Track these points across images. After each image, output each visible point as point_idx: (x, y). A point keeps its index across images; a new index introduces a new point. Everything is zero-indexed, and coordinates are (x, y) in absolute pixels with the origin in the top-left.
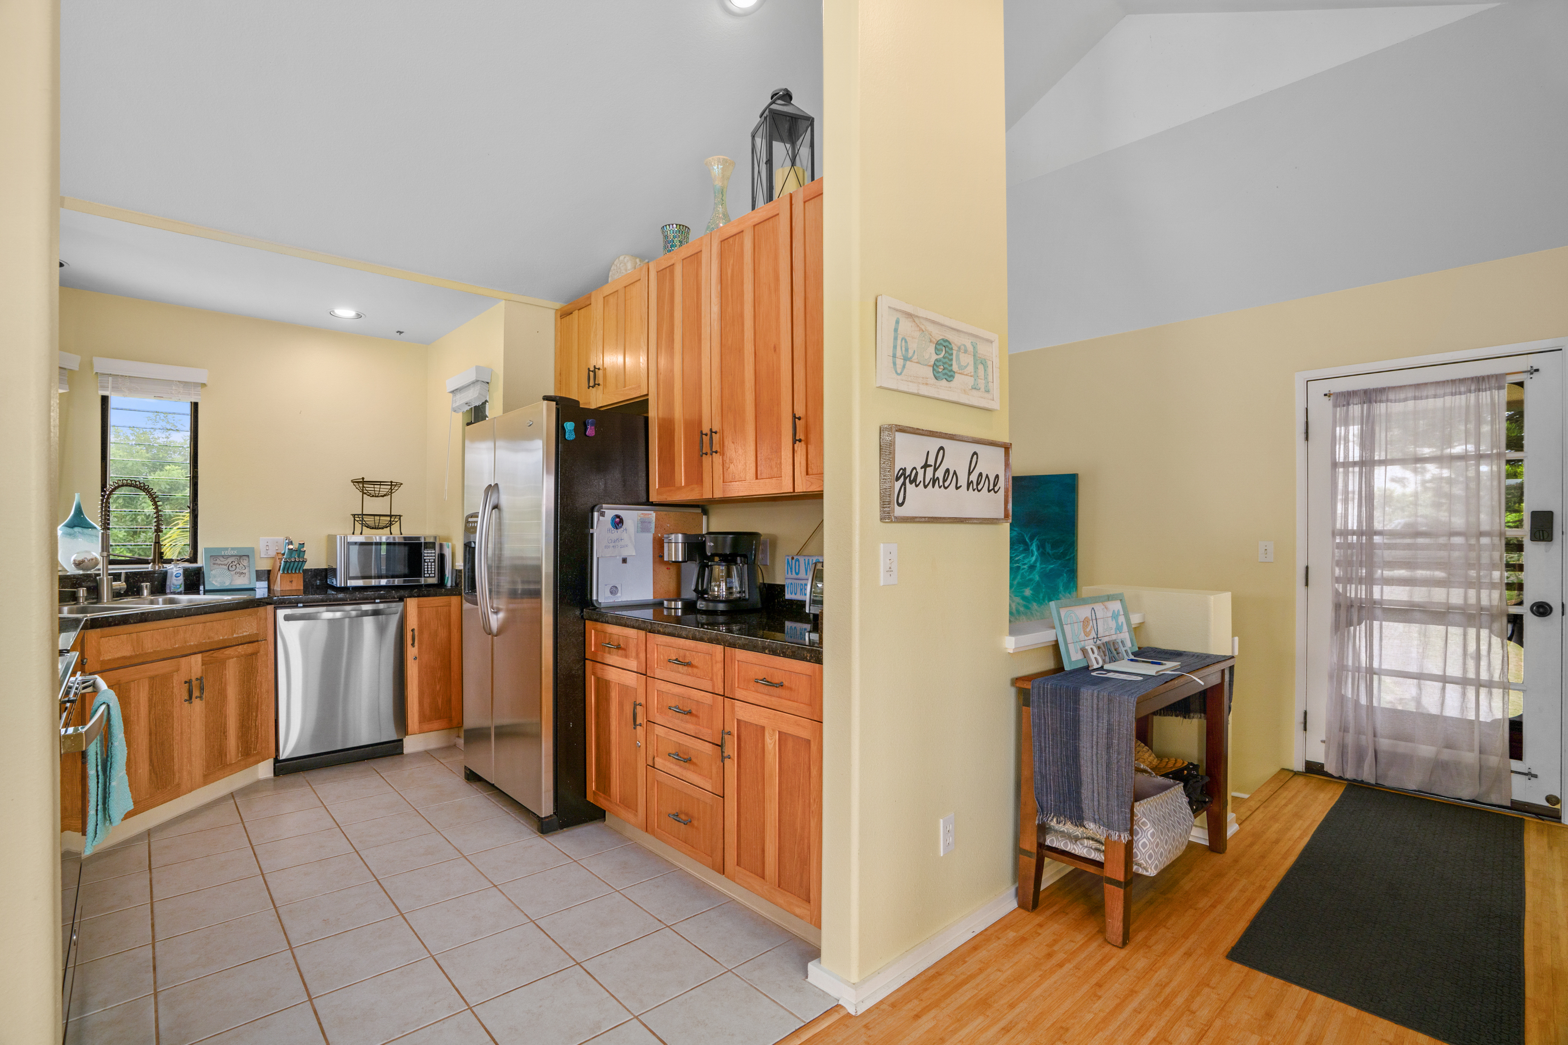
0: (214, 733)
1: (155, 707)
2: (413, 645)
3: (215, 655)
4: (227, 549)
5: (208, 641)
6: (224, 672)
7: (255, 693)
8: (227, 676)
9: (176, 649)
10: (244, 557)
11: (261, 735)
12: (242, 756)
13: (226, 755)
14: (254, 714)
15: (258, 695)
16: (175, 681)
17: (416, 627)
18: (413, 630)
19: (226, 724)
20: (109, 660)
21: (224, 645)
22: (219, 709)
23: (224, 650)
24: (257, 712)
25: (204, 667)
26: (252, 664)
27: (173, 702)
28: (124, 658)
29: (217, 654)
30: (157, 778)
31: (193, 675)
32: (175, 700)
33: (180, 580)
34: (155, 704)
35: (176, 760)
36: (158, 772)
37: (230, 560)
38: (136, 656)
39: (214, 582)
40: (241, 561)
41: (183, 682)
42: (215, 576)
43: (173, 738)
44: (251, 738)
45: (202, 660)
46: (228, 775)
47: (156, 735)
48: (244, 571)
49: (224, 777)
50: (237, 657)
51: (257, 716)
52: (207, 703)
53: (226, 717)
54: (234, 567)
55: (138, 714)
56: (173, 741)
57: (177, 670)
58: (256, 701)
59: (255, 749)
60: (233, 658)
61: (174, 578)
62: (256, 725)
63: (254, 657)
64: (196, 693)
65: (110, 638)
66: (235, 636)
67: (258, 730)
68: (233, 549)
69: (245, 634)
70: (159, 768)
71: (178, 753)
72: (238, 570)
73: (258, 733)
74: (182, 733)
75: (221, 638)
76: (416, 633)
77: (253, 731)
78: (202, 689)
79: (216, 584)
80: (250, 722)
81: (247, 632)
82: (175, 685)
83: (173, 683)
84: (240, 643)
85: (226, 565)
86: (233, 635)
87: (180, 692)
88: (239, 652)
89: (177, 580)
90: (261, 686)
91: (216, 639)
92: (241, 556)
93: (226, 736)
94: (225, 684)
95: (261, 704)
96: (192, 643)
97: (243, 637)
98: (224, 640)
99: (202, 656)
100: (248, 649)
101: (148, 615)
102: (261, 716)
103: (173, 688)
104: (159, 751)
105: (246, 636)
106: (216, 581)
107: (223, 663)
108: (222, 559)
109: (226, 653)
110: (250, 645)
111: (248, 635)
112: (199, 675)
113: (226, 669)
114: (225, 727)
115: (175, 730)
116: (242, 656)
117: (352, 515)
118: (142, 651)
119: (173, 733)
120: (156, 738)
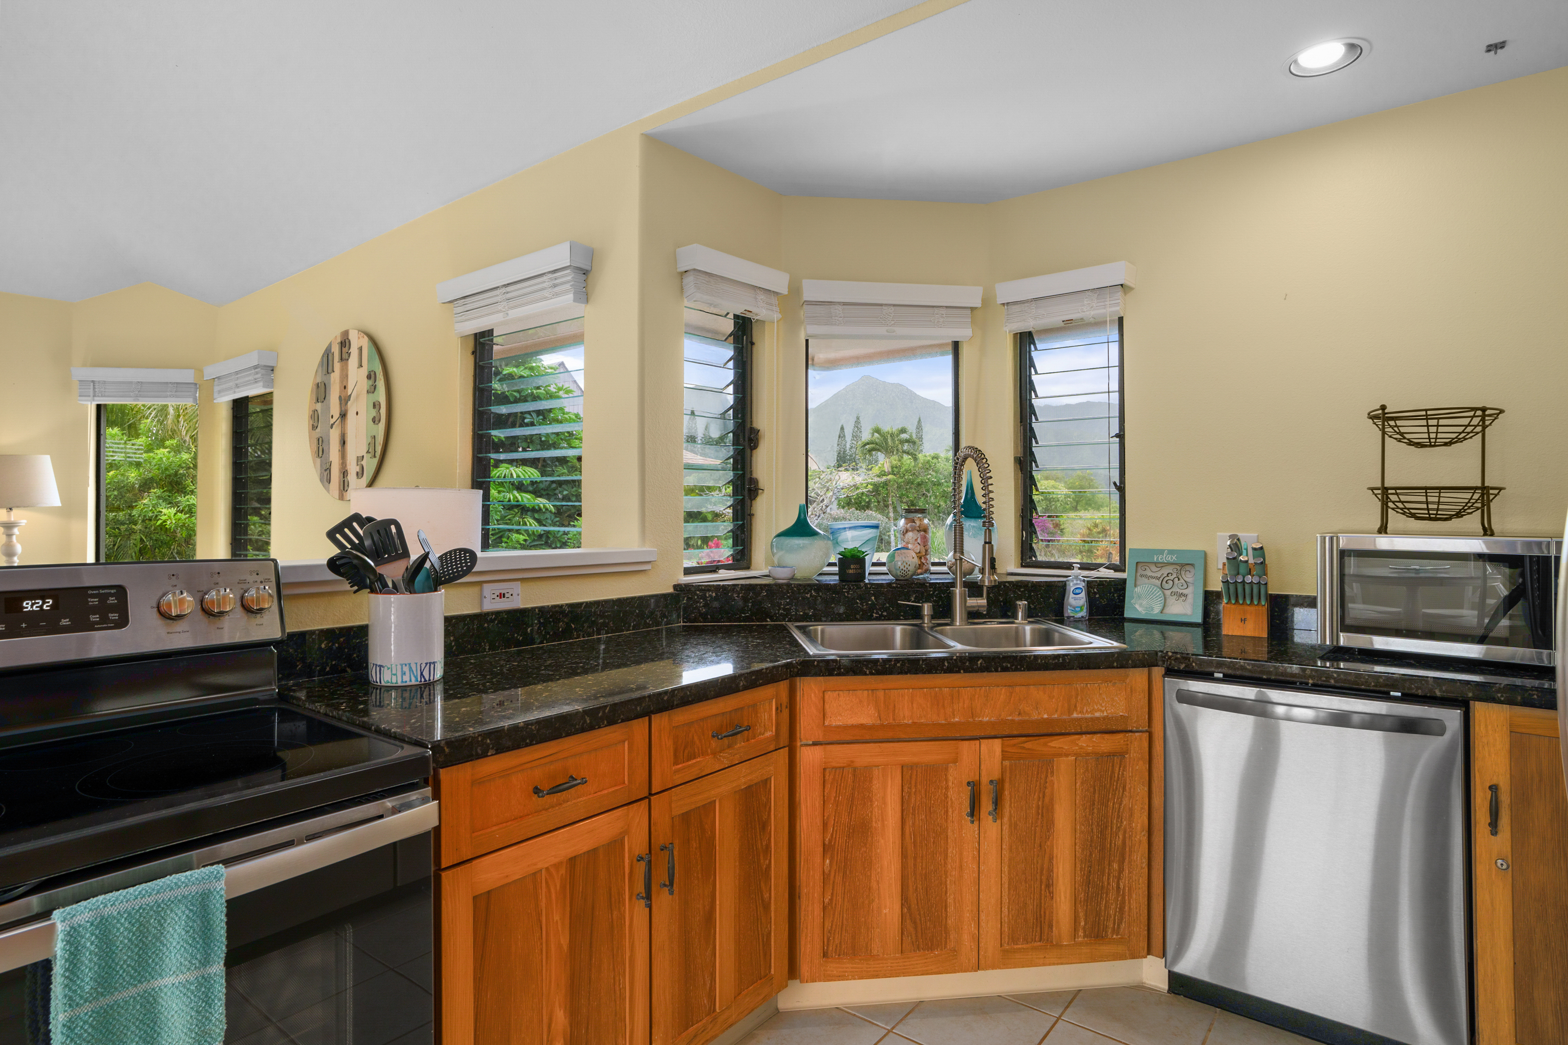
0: (1026, 882)
1: (913, 814)
2: (1494, 825)
3: (1028, 745)
4: (1161, 552)
5: (1017, 718)
6: (1050, 778)
7: (1118, 828)
8: (1056, 786)
9: (954, 724)
10: (1188, 568)
11: (1130, 908)
12: (1085, 936)
13: (1051, 926)
14: (1115, 866)
15: (1125, 832)
16: (951, 778)
17: (1504, 783)
18: (1494, 788)
19: (1050, 870)
20: (838, 727)
21: (1050, 731)
22: (1038, 841)
23: (1048, 739)
24: (1121, 862)
25: (1007, 763)
26: (1113, 772)
27: (947, 812)
28: (862, 726)
29: (1032, 744)
30: (916, 928)
31: (983, 773)
32: (950, 810)
33: (1080, 599)
34: (914, 809)
35: (951, 909)
36: (918, 922)
37: (1165, 571)
38: (882, 726)
39: (1137, 606)
40: (1183, 573)
41: (965, 783)
42: (1139, 597)
43: (946, 872)
44: (1107, 907)
45: (1002, 751)
46: (1054, 964)
47: (915, 858)
48: (1185, 592)
49: (1044, 965)
50: (1077, 755)
51: (1121, 870)
52: (1013, 826)
53: (1051, 859)
54: (1171, 583)
55: (883, 821)
56: (946, 877)
57: (955, 761)
58: (1119, 842)
59: (1116, 931)
60: (1067, 755)
61: (1072, 595)
62: (1118, 887)
63: (1117, 760)
64: (986, 805)
65: (841, 693)
66: (1075, 715)
67: (1124, 897)
68: (1171, 552)
69: (1097, 714)
70: (920, 914)
71: (955, 899)
72: (1174, 589)
73: (1123, 902)
74: (961, 867)
75: (1046, 716)
76: (1505, 799)
77: (1112, 895)
78: (997, 802)
79: (1140, 609)
80: (1105, 878)
81: (1103, 712)
82: (950, 784)
83: (947, 780)
84: (1084, 730)
85: (1158, 579)
86: (1070, 712)
87: (960, 799)
88: (1081, 748)
89: (1075, 599)
90: (1131, 815)
91: (1035, 716)
92: (1183, 565)
93: (1051, 893)
94: (1052, 799)
95: (1130, 851)
96: (986, 719)
97: (1093, 720)
98: (1049, 722)
99: (1002, 745)
100: (1105, 744)
101: (895, 664)
102: (1130, 872)
103: (947, 788)
104: (920, 886)
105: (1098, 718)
106: (1141, 605)
107: (1047, 764)
108: (1154, 568)
109: (1053, 744)
110: (1106, 736)
111: (1104, 718)
112: (996, 775)
113: (1052, 772)
114: (1050, 877)
115: (949, 860)
116: (1088, 754)
117: (1369, 489)
118: (894, 720)
119: (945, 863)
120: (915, 865)
